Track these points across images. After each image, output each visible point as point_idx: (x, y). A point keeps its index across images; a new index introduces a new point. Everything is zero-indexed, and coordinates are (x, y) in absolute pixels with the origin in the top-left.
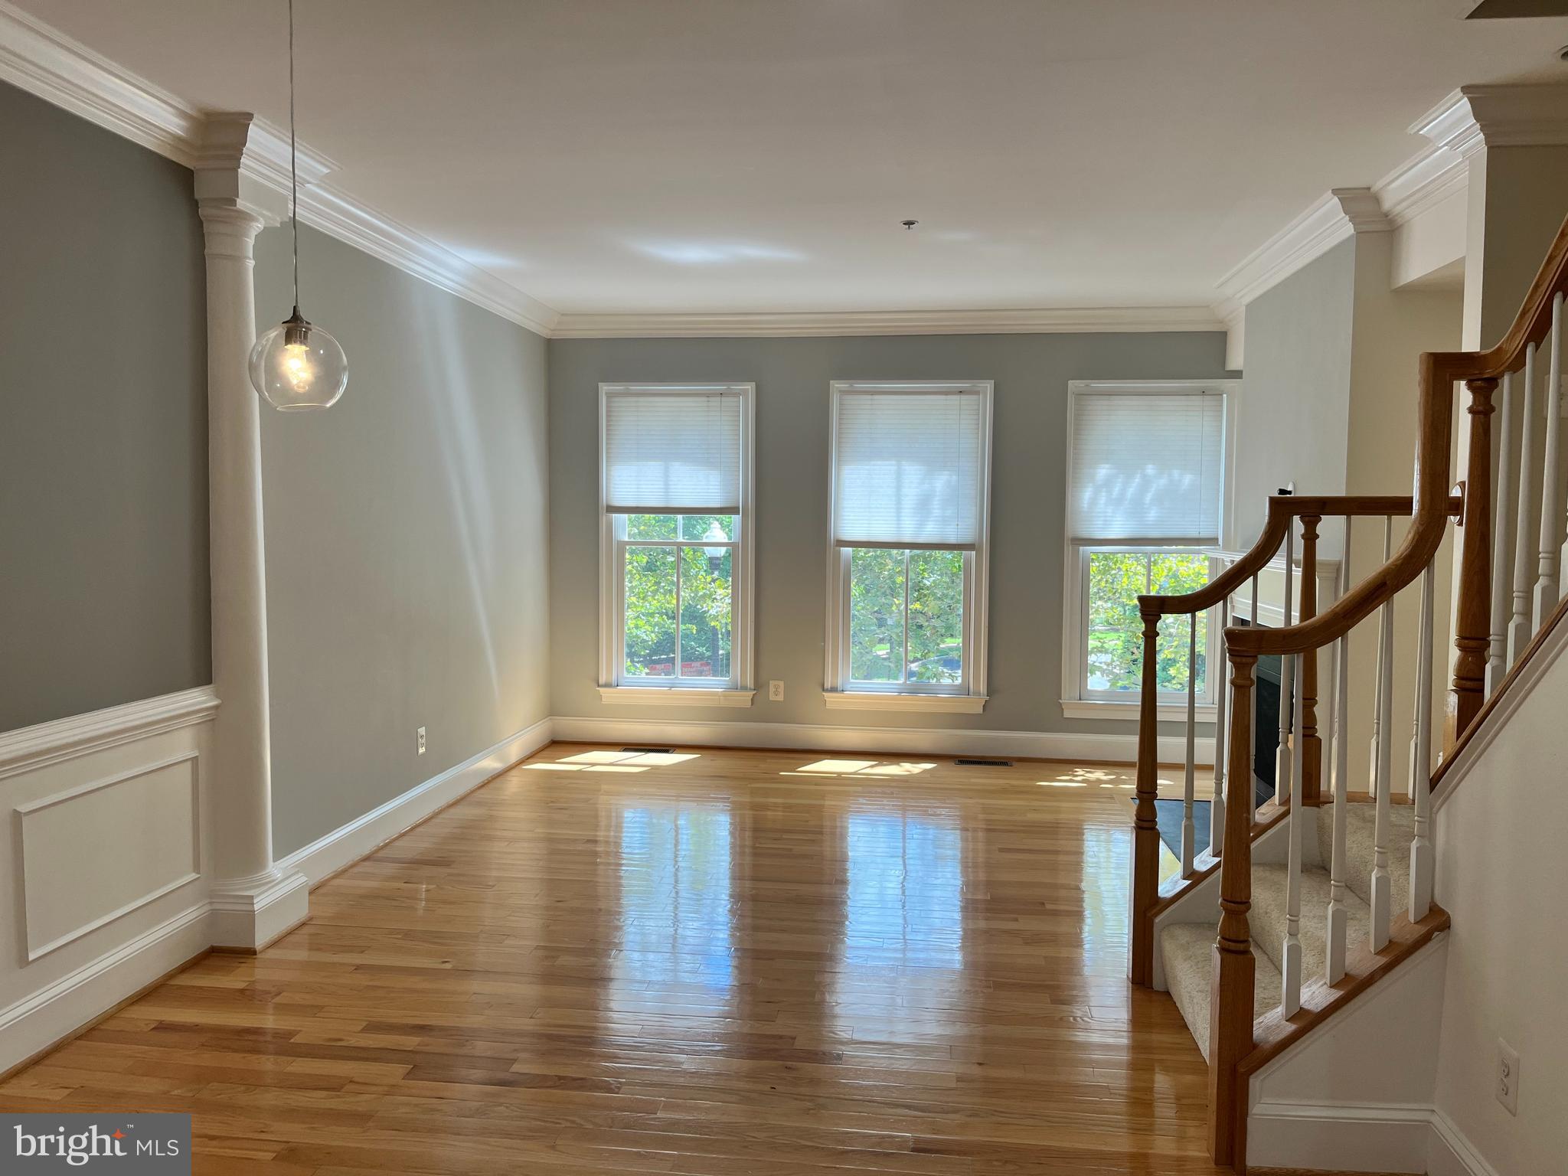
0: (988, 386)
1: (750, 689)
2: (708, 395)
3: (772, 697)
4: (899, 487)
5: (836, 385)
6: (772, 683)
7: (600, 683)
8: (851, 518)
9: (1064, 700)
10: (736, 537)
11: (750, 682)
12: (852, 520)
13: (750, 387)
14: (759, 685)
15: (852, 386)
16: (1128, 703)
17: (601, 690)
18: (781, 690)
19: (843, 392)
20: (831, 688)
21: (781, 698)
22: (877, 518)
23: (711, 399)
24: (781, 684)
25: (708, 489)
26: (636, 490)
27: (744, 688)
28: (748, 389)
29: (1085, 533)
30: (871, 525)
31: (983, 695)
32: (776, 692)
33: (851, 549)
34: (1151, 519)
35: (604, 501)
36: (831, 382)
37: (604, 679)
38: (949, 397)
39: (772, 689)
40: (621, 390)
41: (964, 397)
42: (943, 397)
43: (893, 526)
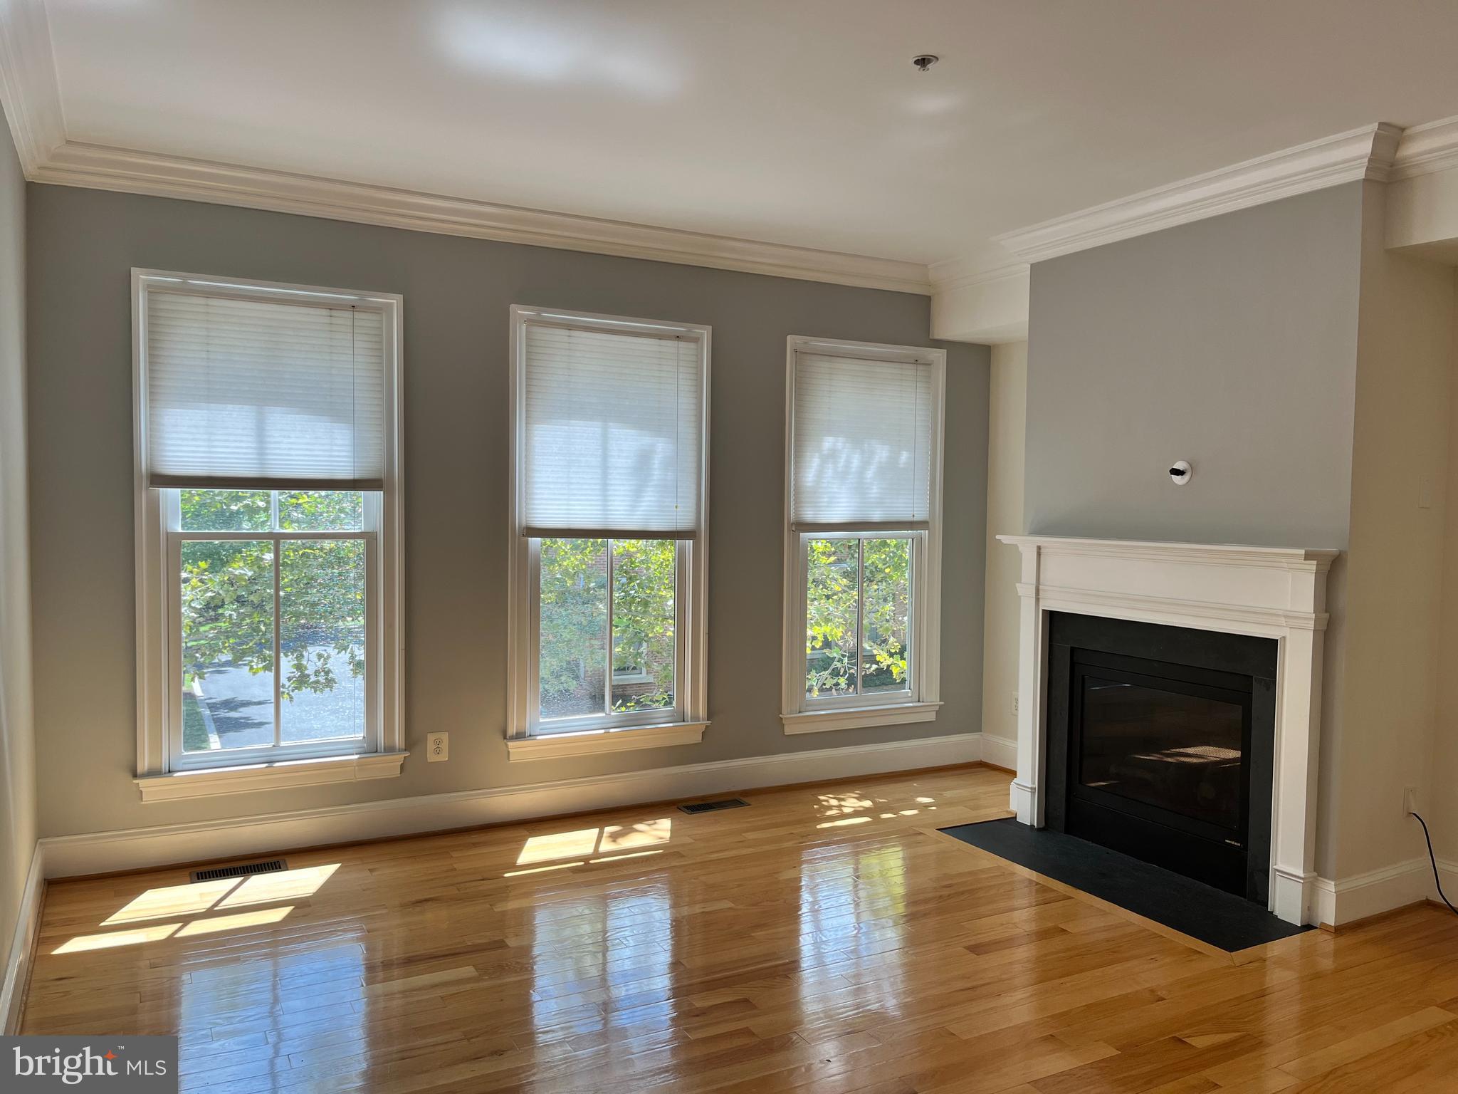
0: (705, 333)
1: (400, 750)
2: (331, 307)
3: (432, 758)
4: (605, 457)
5: (520, 312)
6: (431, 738)
7: (139, 770)
8: (545, 497)
9: (785, 714)
10: (376, 523)
11: (398, 739)
12: (546, 499)
13: (395, 302)
14: (412, 741)
15: (539, 314)
16: (852, 710)
17: (142, 783)
18: (445, 745)
19: (530, 322)
20: (517, 733)
21: (444, 757)
22: (578, 497)
23: (334, 313)
24: (445, 737)
25: (331, 450)
26: (207, 450)
27: (390, 749)
28: (392, 304)
29: (809, 516)
30: (570, 507)
31: (703, 720)
32: (437, 749)
33: (539, 539)
34: (872, 496)
35: (143, 462)
36: (513, 307)
37: (146, 764)
38: (664, 342)
39: (431, 746)
40: (175, 283)
41: (682, 344)
42: (656, 341)
43: (599, 508)
